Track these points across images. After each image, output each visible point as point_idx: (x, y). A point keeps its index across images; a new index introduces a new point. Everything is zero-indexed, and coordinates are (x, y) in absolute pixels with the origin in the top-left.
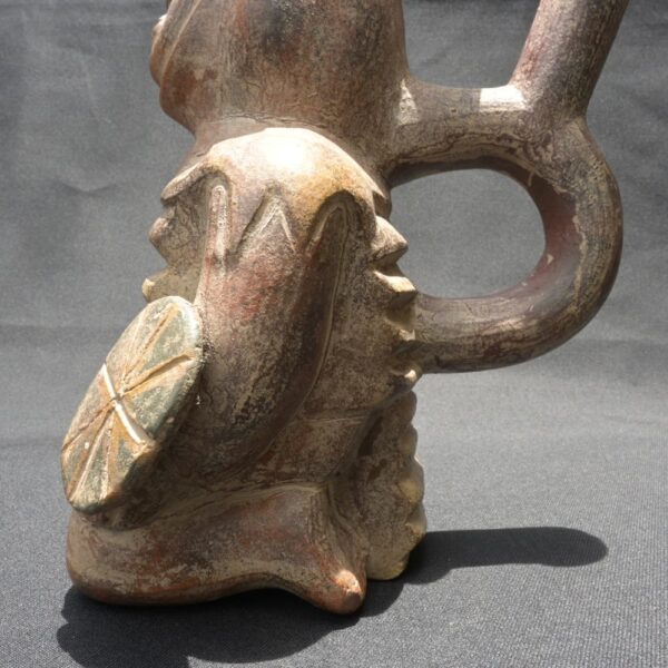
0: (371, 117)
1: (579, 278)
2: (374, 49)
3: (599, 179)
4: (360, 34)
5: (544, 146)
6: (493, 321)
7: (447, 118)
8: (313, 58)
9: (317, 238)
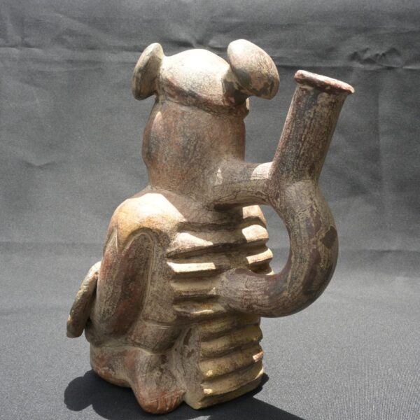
0: (196, 184)
1: (290, 276)
2: (193, 154)
3: (301, 220)
4: (185, 148)
8: (164, 161)
9: (127, 248)
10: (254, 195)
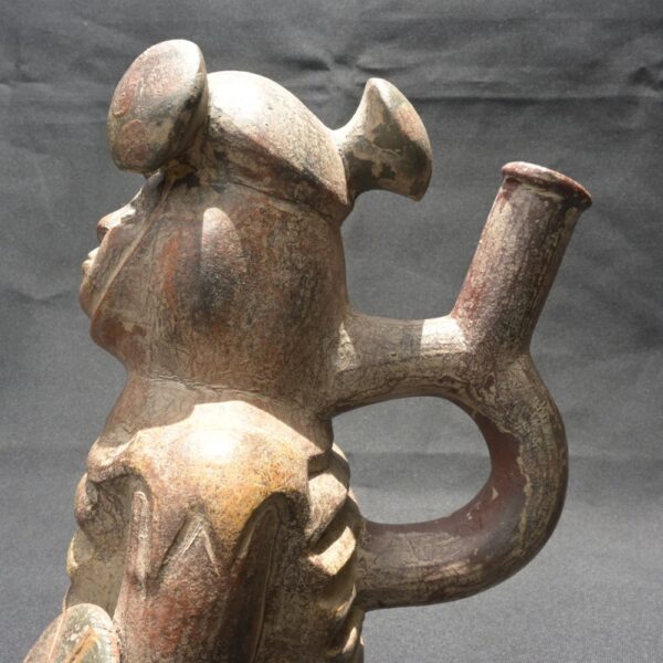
0: (307, 370)
1: (524, 521)
2: (309, 307)
3: (543, 421)
4: (294, 295)
5: (487, 388)
6: (438, 566)
7: (387, 362)
8: (244, 326)
10: (436, 383)
